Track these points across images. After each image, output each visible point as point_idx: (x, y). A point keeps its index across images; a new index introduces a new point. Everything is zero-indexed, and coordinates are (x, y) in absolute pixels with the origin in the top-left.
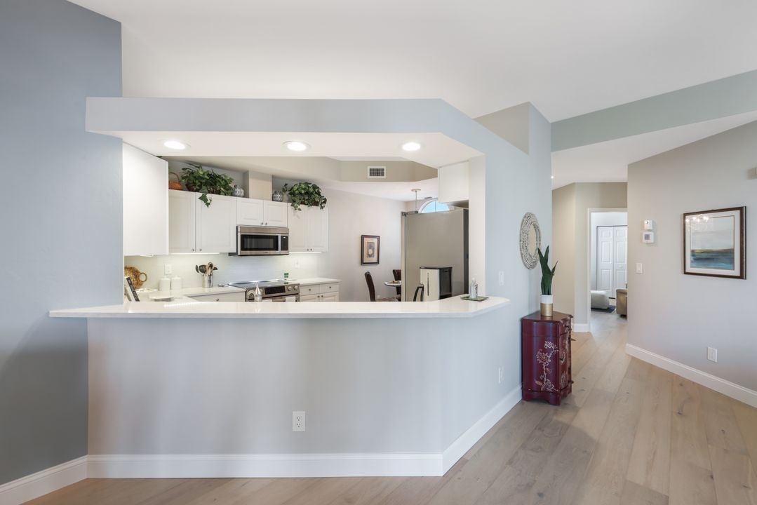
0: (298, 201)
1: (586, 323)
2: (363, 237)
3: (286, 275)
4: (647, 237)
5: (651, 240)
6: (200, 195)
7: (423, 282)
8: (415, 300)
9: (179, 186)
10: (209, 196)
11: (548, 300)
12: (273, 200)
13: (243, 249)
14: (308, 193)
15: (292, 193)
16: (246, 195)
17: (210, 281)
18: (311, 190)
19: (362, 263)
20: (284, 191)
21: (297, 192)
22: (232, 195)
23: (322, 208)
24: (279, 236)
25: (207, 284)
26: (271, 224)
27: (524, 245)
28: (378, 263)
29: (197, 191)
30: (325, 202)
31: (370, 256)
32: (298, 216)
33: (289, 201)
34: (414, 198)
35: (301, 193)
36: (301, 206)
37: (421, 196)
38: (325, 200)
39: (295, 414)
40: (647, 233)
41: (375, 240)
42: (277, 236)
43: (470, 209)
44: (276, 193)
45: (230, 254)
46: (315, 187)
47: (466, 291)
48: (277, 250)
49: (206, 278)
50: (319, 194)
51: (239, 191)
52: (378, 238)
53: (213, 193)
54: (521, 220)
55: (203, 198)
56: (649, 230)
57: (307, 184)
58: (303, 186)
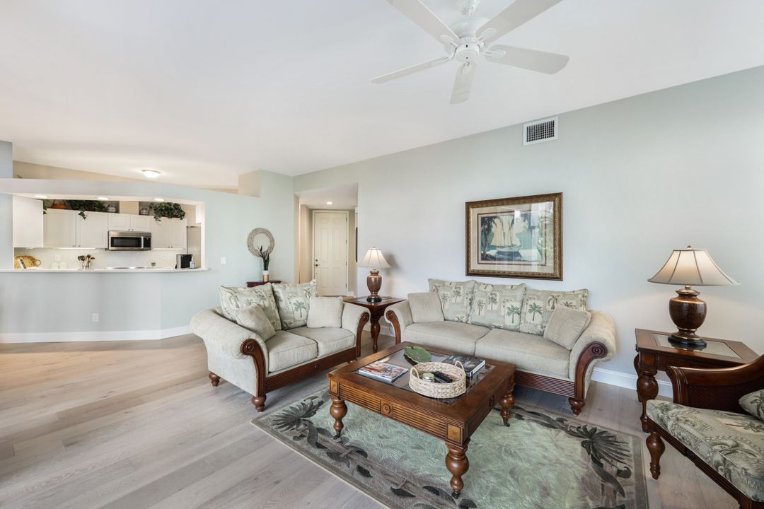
0: (160, 215)
3: (153, 264)
6: (79, 212)
9: (63, 206)
10: (85, 213)
11: (265, 273)
12: (140, 214)
13: (113, 246)
15: (156, 211)
16: (117, 211)
17: (88, 266)
18: (173, 207)
20: (150, 209)
21: (160, 209)
22: (105, 211)
23: (181, 219)
24: (142, 238)
25: (86, 267)
26: (137, 230)
27: (250, 245)
29: (77, 209)
30: (184, 216)
32: (158, 225)
33: (152, 215)
35: (162, 210)
36: (162, 218)
38: (185, 214)
39: (94, 315)
42: (140, 238)
44: (143, 209)
45: (103, 249)
46: (176, 205)
48: (140, 247)
49: (86, 264)
50: (179, 210)
51: (111, 209)
53: (89, 210)
55: (82, 214)
58: (165, 205)
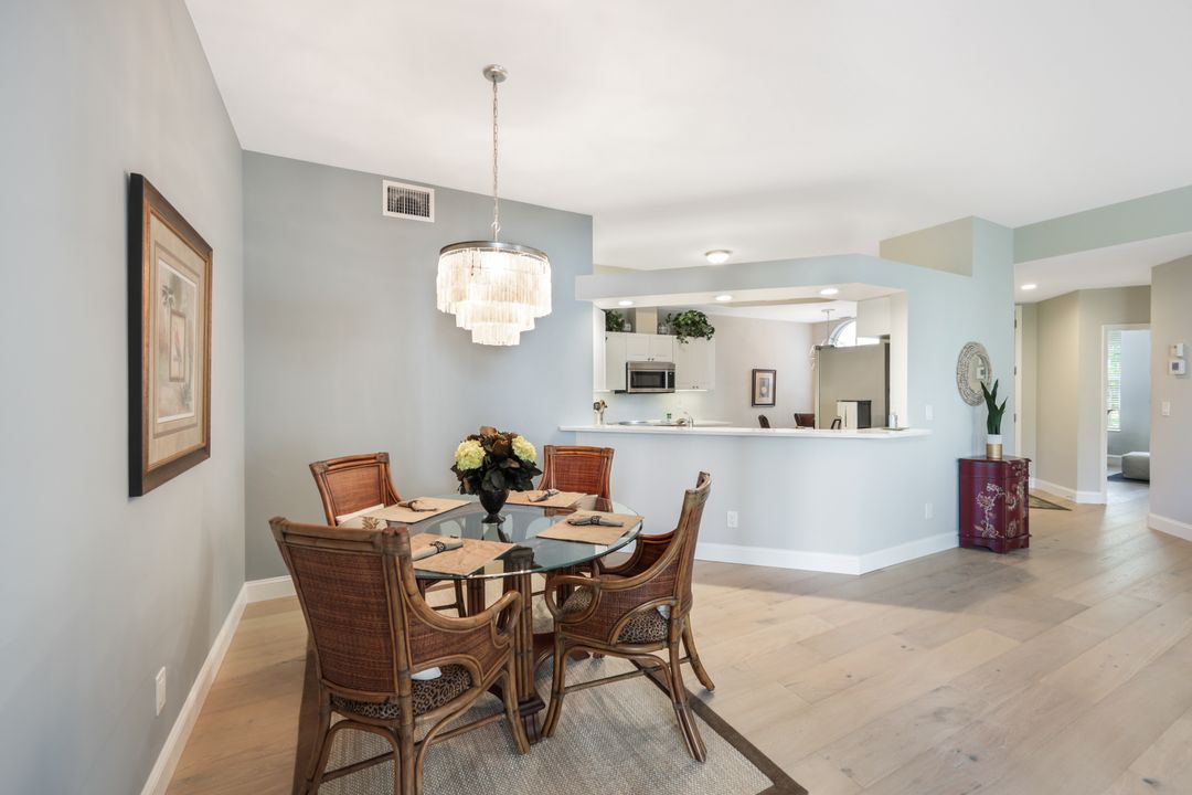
0: (684, 333)
1: (1099, 491)
2: (754, 372)
3: (669, 416)
4: (1175, 366)
5: (1181, 370)
7: (841, 414)
8: (832, 428)
11: (995, 440)
12: (658, 334)
13: (633, 386)
14: (694, 323)
15: (678, 325)
16: (633, 330)
17: (602, 419)
18: (697, 319)
19: (754, 403)
20: (668, 322)
21: (683, 323)
22: (621, 331)
23: (709, 339)
24: (666, 372)
25: (599, 422)
26: (657, 359)
27: (962, 379)
28: (774, 404)
30: (712, 332)
31: (762, 395)
32: (684, 350)
33: (672, 333)
34: (825, 319)
35: (687, 324)
36: (688, 338)
37: (834, 316)
38: (713, 329)
39: (729, 513)
40: (1176, 361)
41: (771, 376)
42: (664, 373)
43: (892, 342)
44: (660, 325)
45: (617, 392)
46: (701, 315)
47: (887, 425)
48: (663, 386)
49: (599, 415)
50: (705, 322)
51: (627, 326)
52: (775, 373)
54: (959, 351)
56: (1180, 357)
57: (691, 312)
58: (690, 315)
